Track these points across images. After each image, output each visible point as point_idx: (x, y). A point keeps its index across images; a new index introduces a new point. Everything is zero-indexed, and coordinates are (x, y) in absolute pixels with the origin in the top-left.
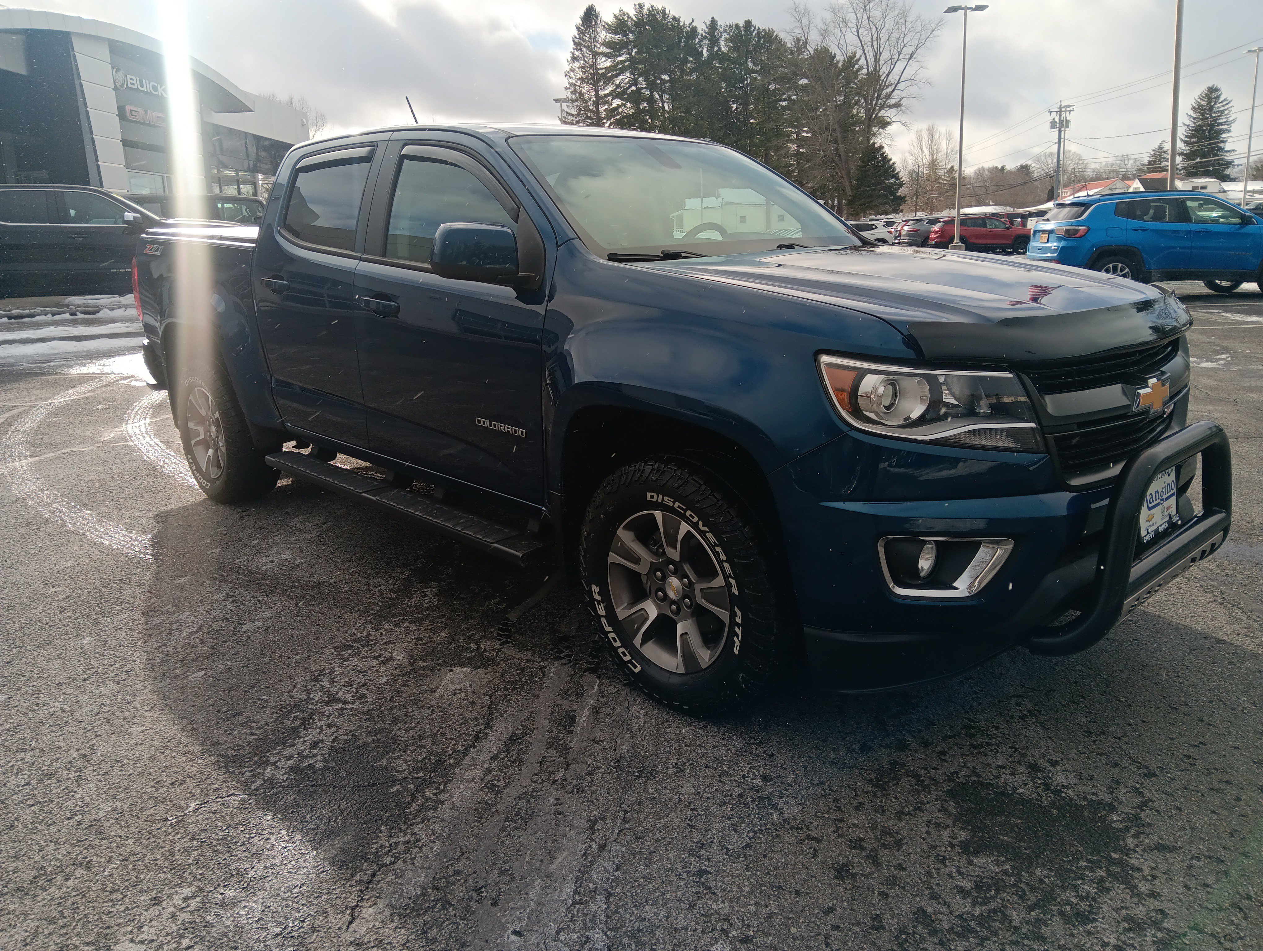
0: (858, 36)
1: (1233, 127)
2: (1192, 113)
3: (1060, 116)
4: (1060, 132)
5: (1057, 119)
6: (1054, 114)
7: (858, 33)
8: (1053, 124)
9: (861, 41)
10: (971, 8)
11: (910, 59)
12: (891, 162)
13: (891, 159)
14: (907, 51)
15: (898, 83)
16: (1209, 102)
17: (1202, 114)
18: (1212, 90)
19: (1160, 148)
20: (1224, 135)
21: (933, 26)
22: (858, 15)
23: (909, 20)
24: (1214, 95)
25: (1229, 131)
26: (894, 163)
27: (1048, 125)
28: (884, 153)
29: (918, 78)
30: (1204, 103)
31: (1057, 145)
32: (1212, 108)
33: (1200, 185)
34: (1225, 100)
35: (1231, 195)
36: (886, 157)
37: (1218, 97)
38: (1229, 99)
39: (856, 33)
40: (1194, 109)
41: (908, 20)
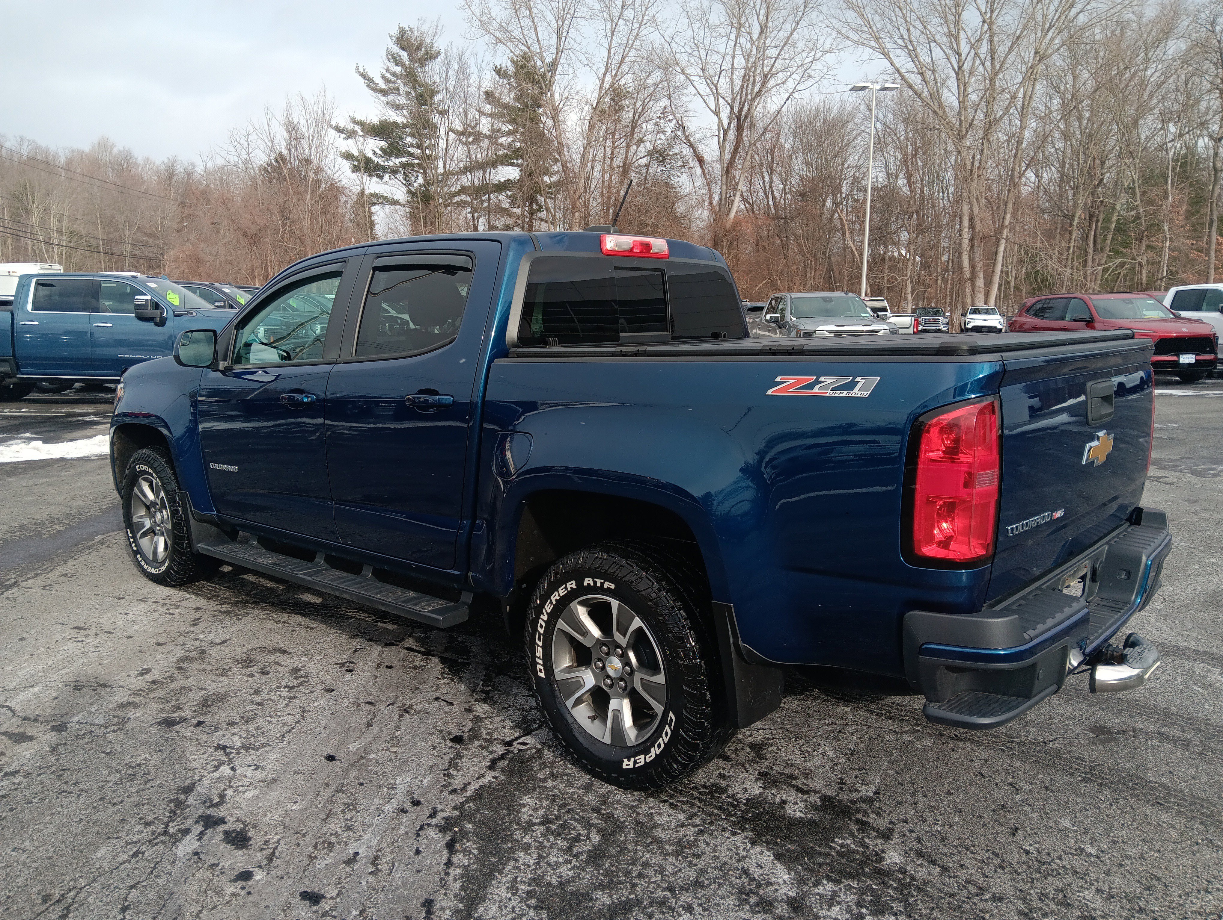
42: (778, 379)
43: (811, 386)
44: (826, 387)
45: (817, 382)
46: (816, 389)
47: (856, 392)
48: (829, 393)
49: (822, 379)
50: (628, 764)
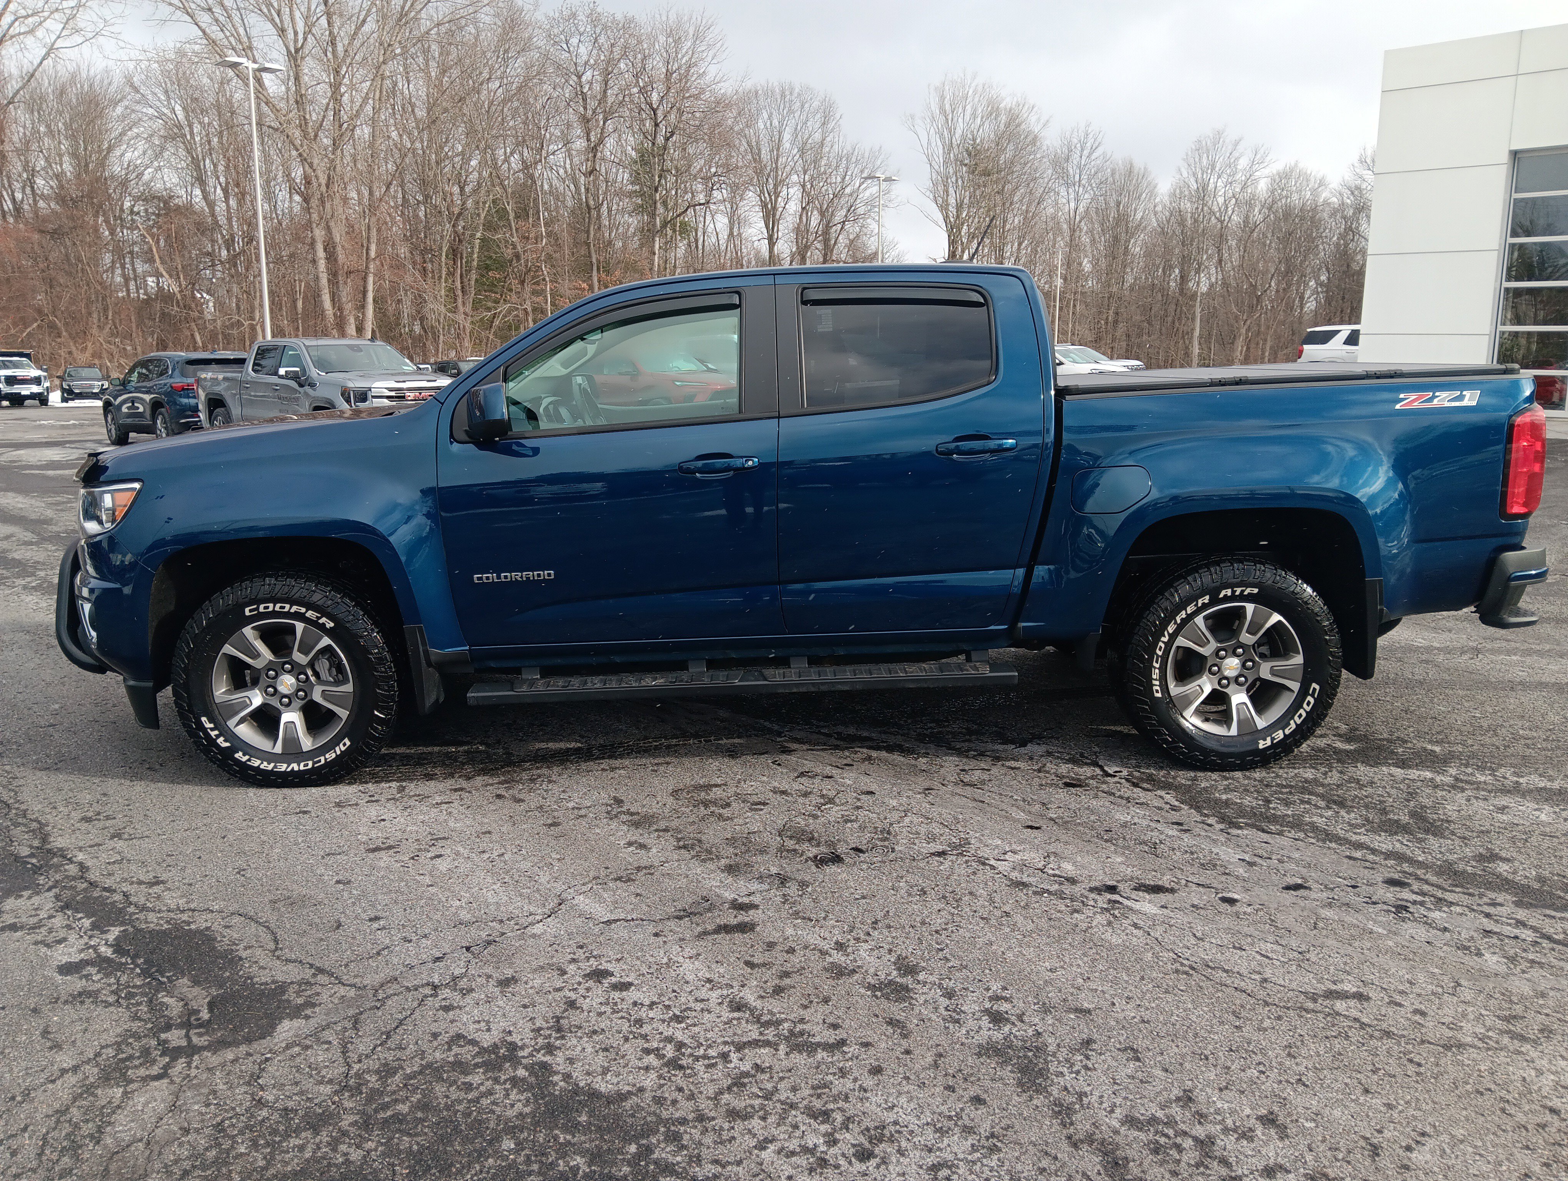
42: (1402, 396)
43: (1431, 400)
44: (1443, 400)
45: (1434, 397)
46: (1435, 401)
47: (1466, 402)
48: (1447, 404)
49: (1437, 394)
50: (1262, 745)
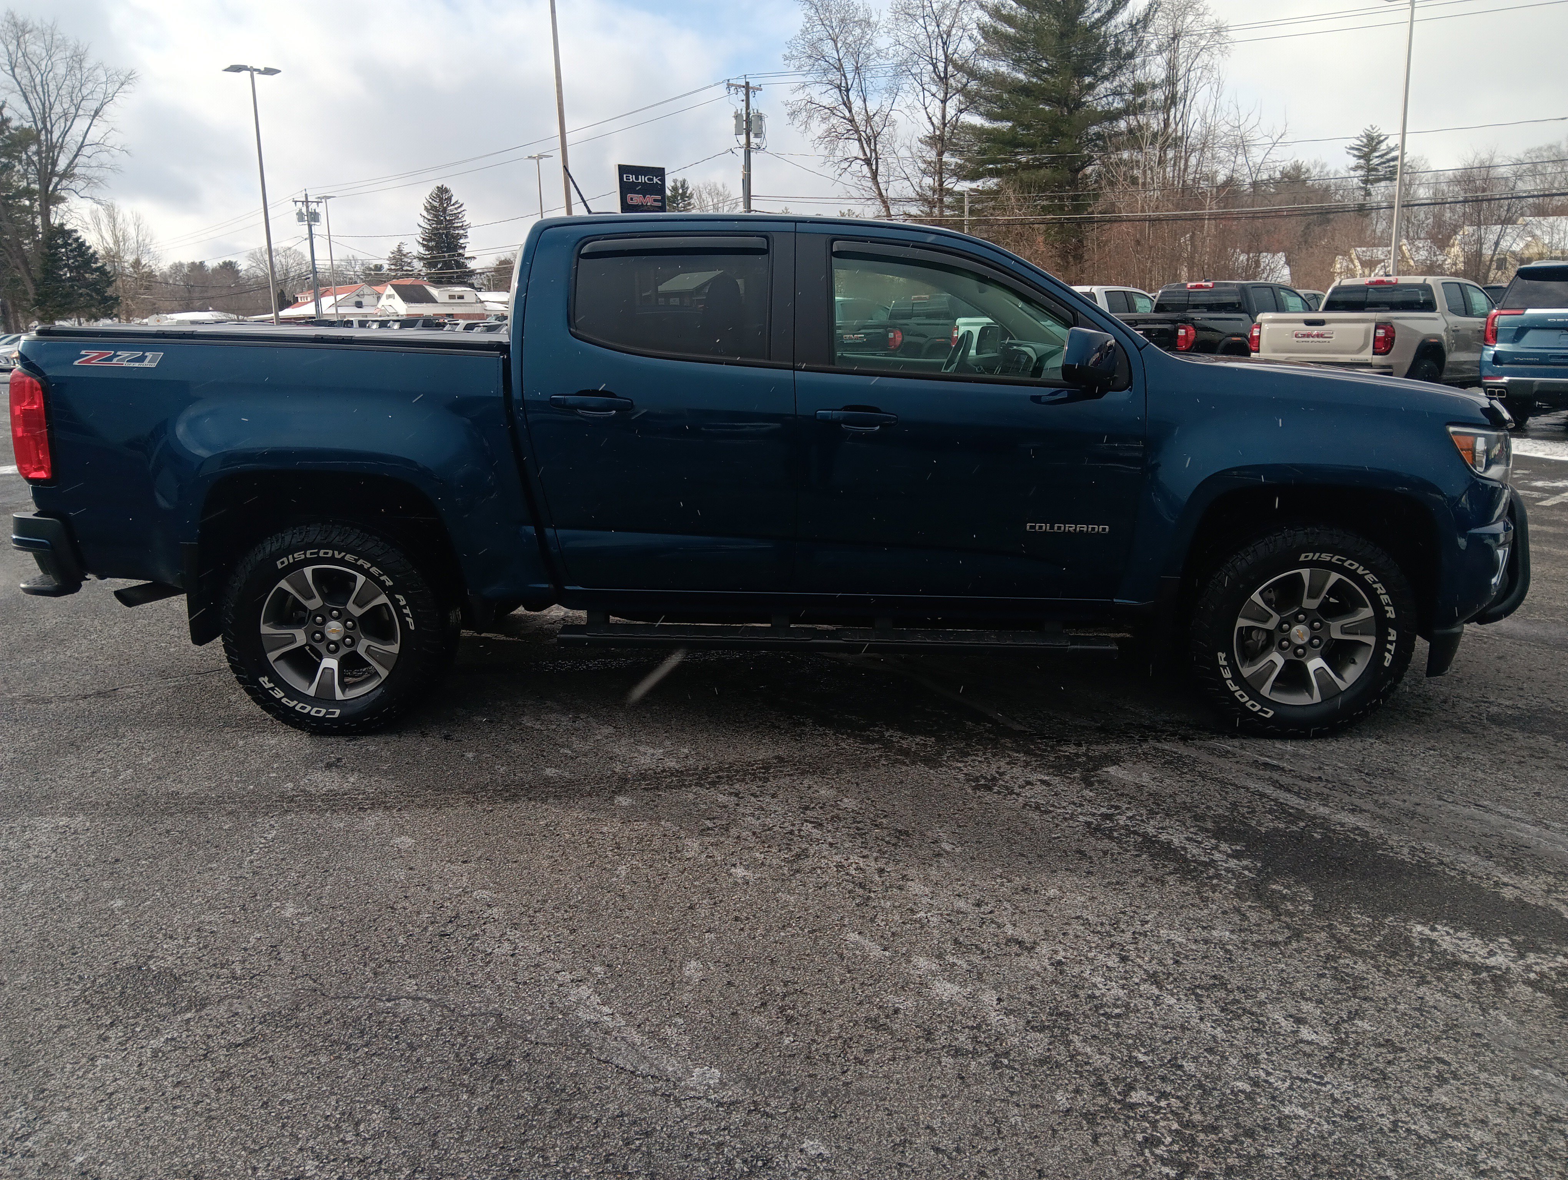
0: (14, 76)
1: (470, 232)
2: (425, 214)
3: (307, 207)
4: (310, 227)
5: (304, 210)
6: (299, 204)
7: (13, 71)
8: (300, 217)
9: (19, 84)
10: (258, 70)
11: (94, 117)
12: (91, 251)
13: (89, 247)
14: (91, 105)
15: (82, 146)
16: (442, 204)
17: (436, 216)
18: (442, 190)
19: (399, 251)
20: (461, 241)
21: (122, 78)
22: (10, 47)
23: (86, 65)
24: (445, 196)
25: (466, 237)
26: (95, 253)
27: (295, 217)
28: (79, 238)
29: (109, 143)
30: (435, 204)
31: (308, 241)
32: (445, 210)
33: (456, 294)
34: (456, 202)
35: (490, 306)
36: (82, 244)
37: (450, 199)
38: (461, 202)
39: (10, 72)
40: (426, 209)
41: (84, 64)
